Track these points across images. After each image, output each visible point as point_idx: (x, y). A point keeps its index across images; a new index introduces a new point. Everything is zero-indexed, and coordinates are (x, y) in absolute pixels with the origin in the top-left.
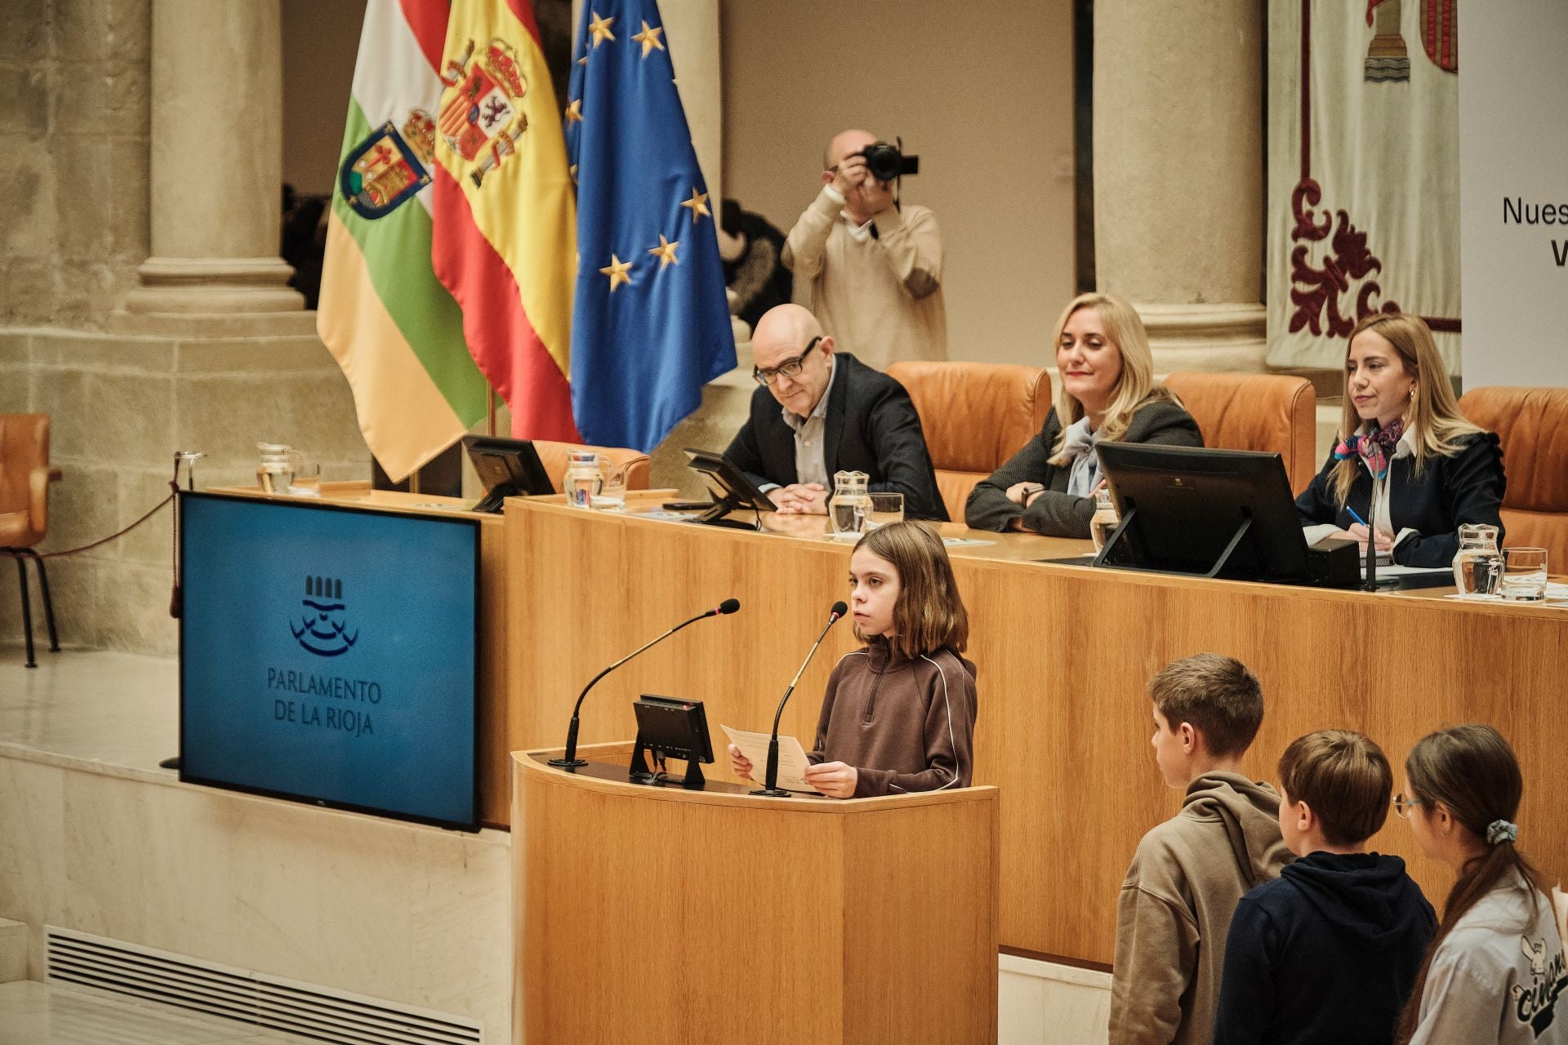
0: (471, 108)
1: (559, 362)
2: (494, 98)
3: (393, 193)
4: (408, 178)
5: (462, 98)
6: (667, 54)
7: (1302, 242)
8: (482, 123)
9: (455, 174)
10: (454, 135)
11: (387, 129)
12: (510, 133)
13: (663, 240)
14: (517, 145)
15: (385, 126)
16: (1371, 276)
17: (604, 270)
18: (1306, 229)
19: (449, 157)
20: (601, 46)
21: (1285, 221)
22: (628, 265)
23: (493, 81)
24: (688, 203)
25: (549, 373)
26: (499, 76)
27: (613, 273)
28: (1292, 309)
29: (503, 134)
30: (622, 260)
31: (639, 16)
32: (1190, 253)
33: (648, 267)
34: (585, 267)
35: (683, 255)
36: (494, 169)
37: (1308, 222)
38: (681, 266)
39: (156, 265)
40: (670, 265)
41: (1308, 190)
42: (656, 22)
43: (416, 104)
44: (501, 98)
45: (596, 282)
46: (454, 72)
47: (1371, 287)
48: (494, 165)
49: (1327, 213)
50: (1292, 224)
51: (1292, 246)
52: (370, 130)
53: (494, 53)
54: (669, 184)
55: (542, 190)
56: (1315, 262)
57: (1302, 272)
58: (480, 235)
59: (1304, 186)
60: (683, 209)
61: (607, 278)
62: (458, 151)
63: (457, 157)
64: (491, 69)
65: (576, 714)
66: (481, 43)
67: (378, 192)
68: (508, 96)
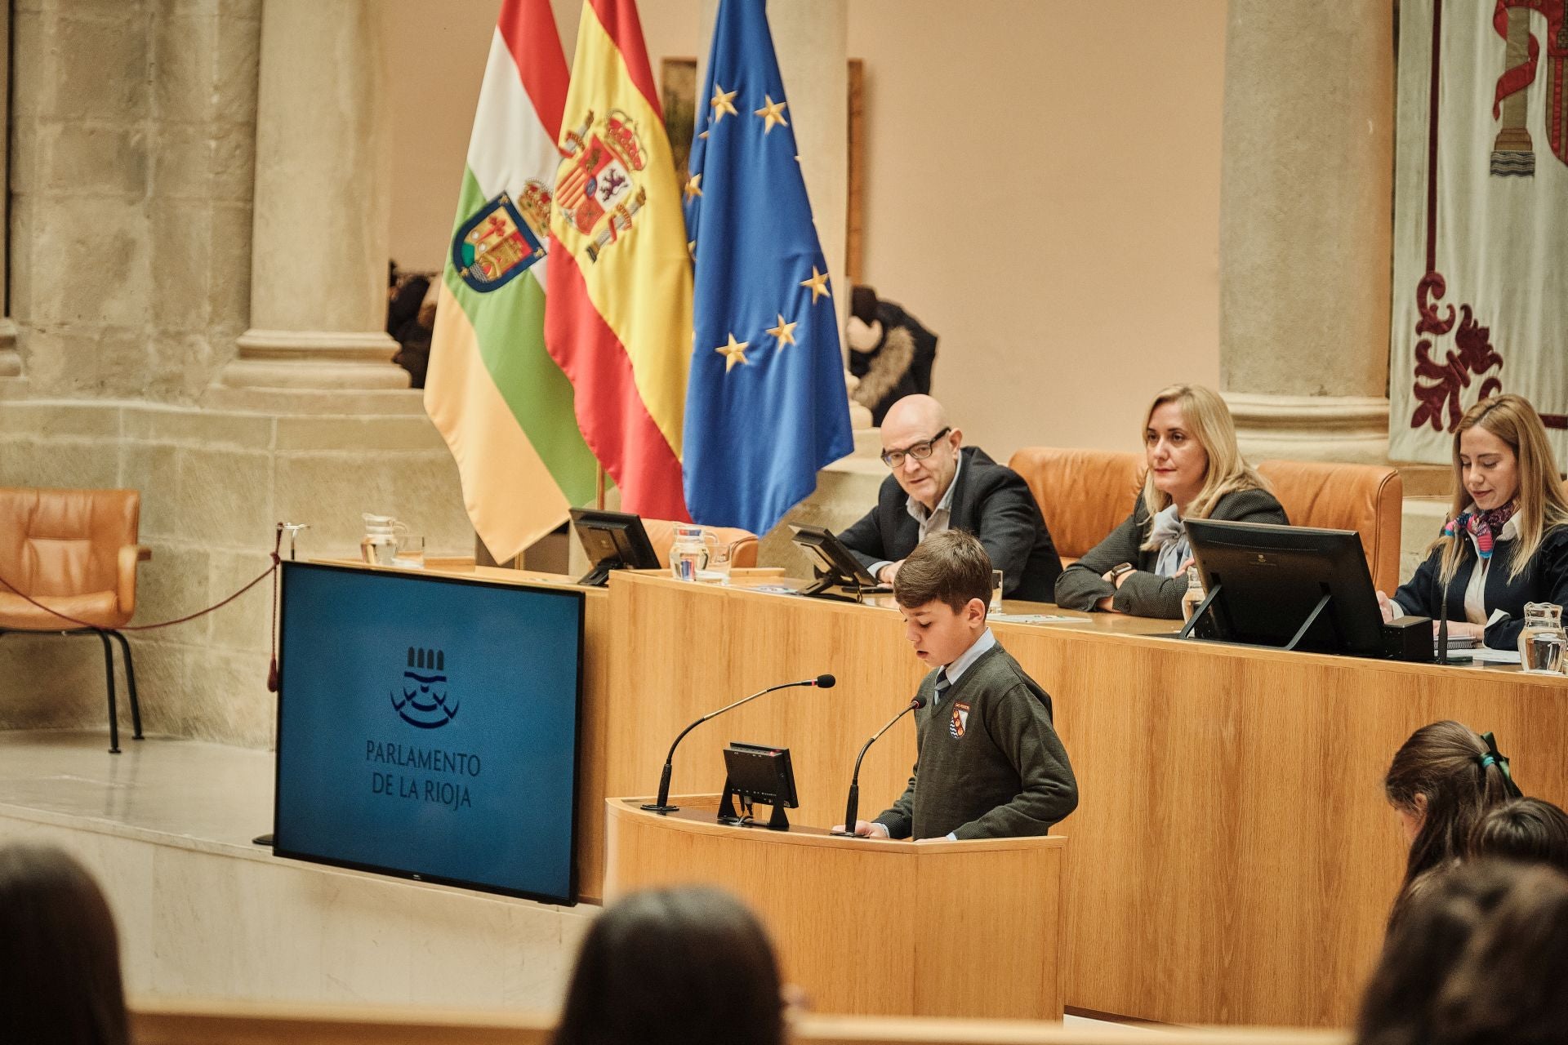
0: (588, 180)
1: (671, 443)
2: (613, 171)
3: (506, 266)
4: (522, 251)
5: (579, 170)
6: (790, 129)
7: (1426, 336)
8: (599, 196)
9: (570, 248)
10: (570, 207)
11: (501, 202)
12: (628, 207)
13: (781, 319)
14: (634, 219)
15: (500, 197)
16: (1493, 371)
17: (720, 350)
18: (1430, 323)
19: (565, 229)
20: (722, 120)
21: (1409, 313)
22: (745, 345)
23: (612, 153)
24: (807, 283)
25: (660, 453)
26: (618, 148)
27: (730, 352)
28: (1415, 403)
29: (621, 208)
30: (739, 340)
31: (763, 90)
32: (1313, 344)
33: (766, 348)
34: (701, 346)
35: (801, 336)
36: (611, 243)
37: (1432, 314)
38: (799, 347)
39: (255, 337)
40: (788, 346)
41: (1433, 283)
42: (780, 97)
43: (531, 175)
44: (620, 171)
45: (711, 361)
46: (572, 143)
47: (1493, 383)
48: (610, 239)
49: (1450, 307)
50: (1417, 318)
51: (1415, 339)
52: (485, 200)
53: (613, 124)
54: (789, 263)
55: (659, 267)
56: (1439, 357)
57: (1425, 366)
58: (595, 311)
59: (1428, 279)
60: (802, 289)
61: (724, 358)
62: (574, 225)
63: (573, 230)
64: (610, 140)
65: (669, 761)
66: (600, 115)
67: (491, 264)
68: (627, 169)
